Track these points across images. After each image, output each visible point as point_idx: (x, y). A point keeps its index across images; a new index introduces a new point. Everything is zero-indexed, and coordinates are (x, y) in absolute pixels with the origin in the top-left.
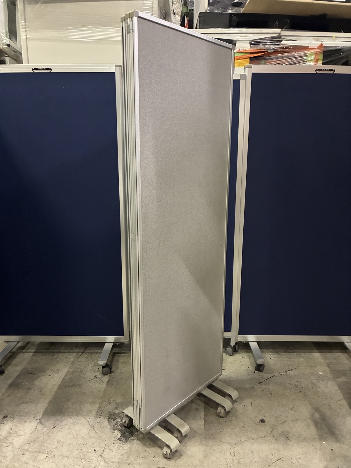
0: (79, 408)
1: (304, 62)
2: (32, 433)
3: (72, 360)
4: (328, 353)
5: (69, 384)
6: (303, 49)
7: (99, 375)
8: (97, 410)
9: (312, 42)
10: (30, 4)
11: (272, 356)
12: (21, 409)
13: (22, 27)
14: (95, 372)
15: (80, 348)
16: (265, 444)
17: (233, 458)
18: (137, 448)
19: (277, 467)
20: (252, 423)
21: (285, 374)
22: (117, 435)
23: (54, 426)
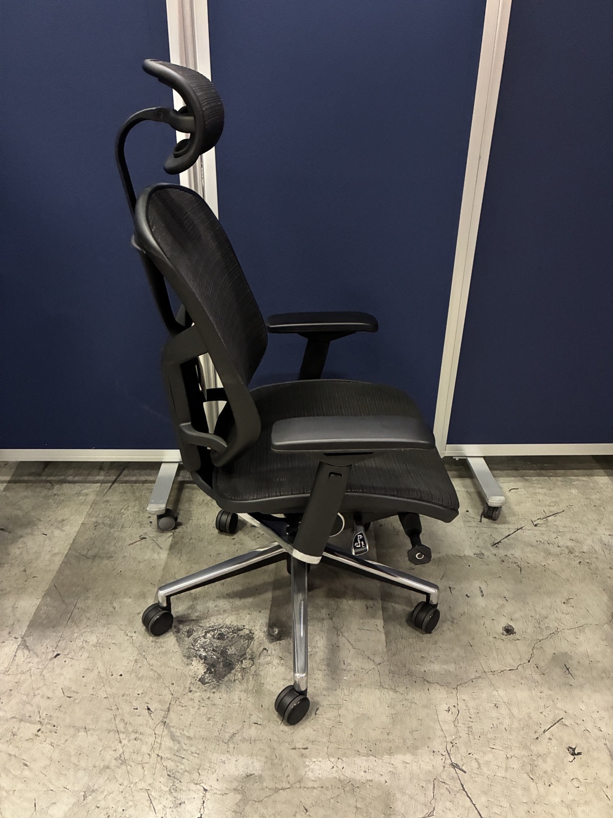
2: (6, 672)
5: (86, 553)
7: (150, 531)
11: (512, 485)
14: (141, 525)
15: (107, 473)
16: (521, 685)
17: (457, 721)
18: (242, 702)
19: (554, 741)
20: (487, 635)
21: (544, 523)
22: (197, 671)
23: (55, 654)
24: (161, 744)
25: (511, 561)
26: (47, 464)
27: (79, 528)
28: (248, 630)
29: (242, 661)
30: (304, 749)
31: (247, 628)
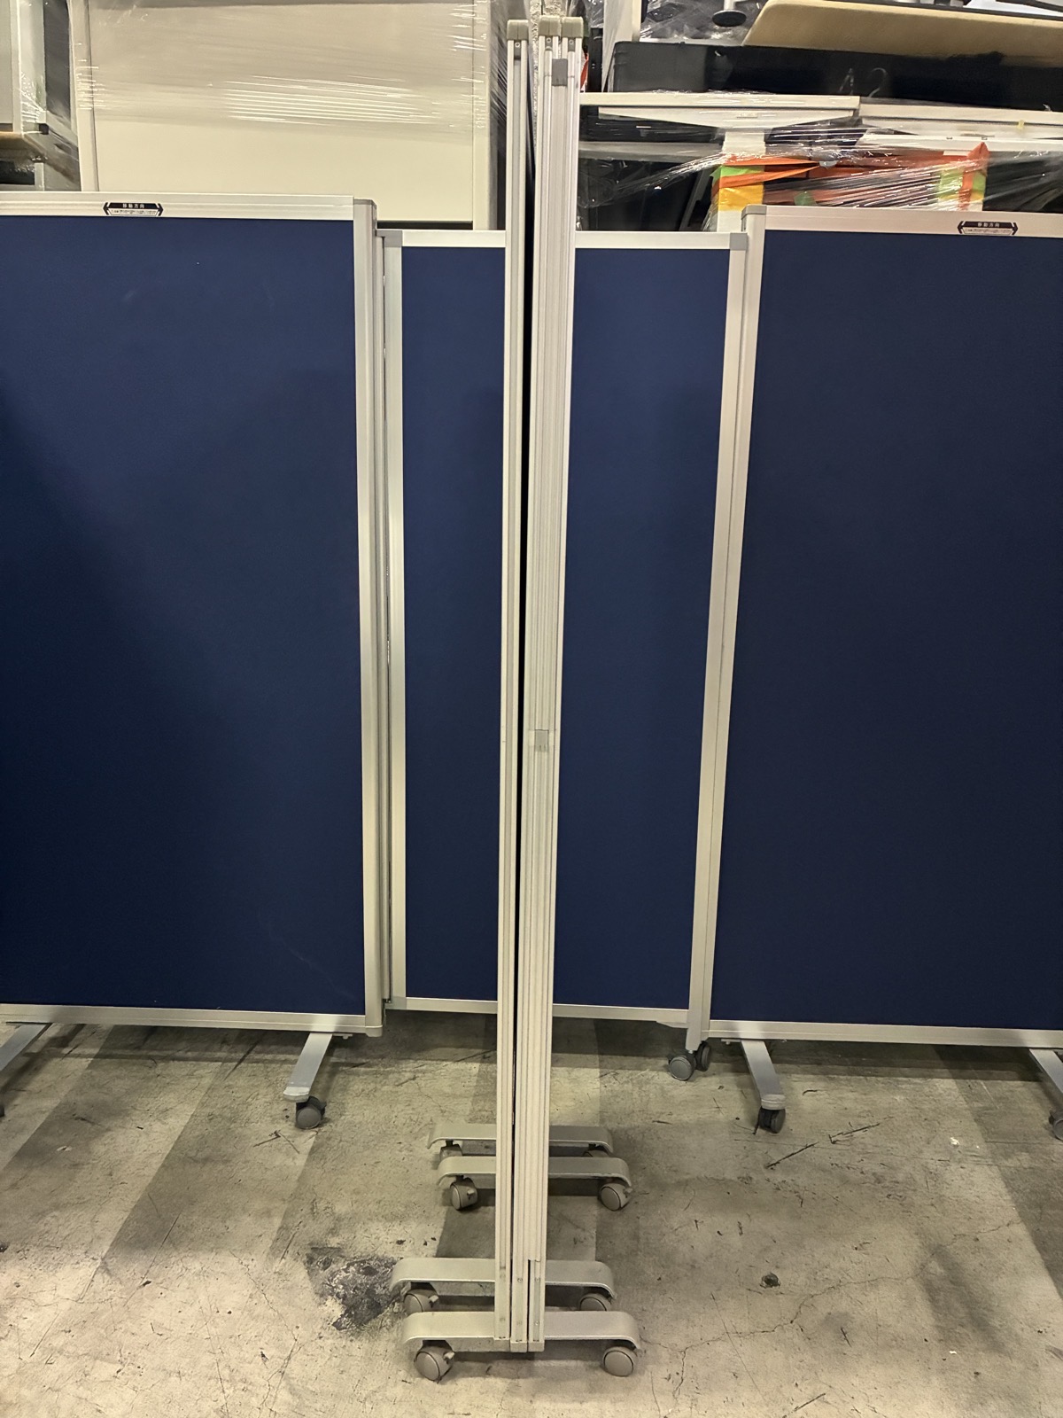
0: (223, 1230)
1: (929, 198)
2: (79, 1300)
3: (207, 1081)
4: (982, 1079)
5: (194, 1154)
6: (926, 159)
7: (287, 1129)
8: (275, 1234)
9: (954, 138)
10: (106, 7)
11: (808, 1086)
12: (47, 1228)
13: (80, 77)
14: (274, 1120)
15: (235, 1046)
17: (677, 1392)
18: (389, 1354)
20: (738, 1285)
21: (848, 1140)
22: (332, 1312)
23: (144, 1282)
24: (276, 1397)
25: (790, 1189)
26: (152, 1031)
27: (187, 1121)
29: (394, 1304)
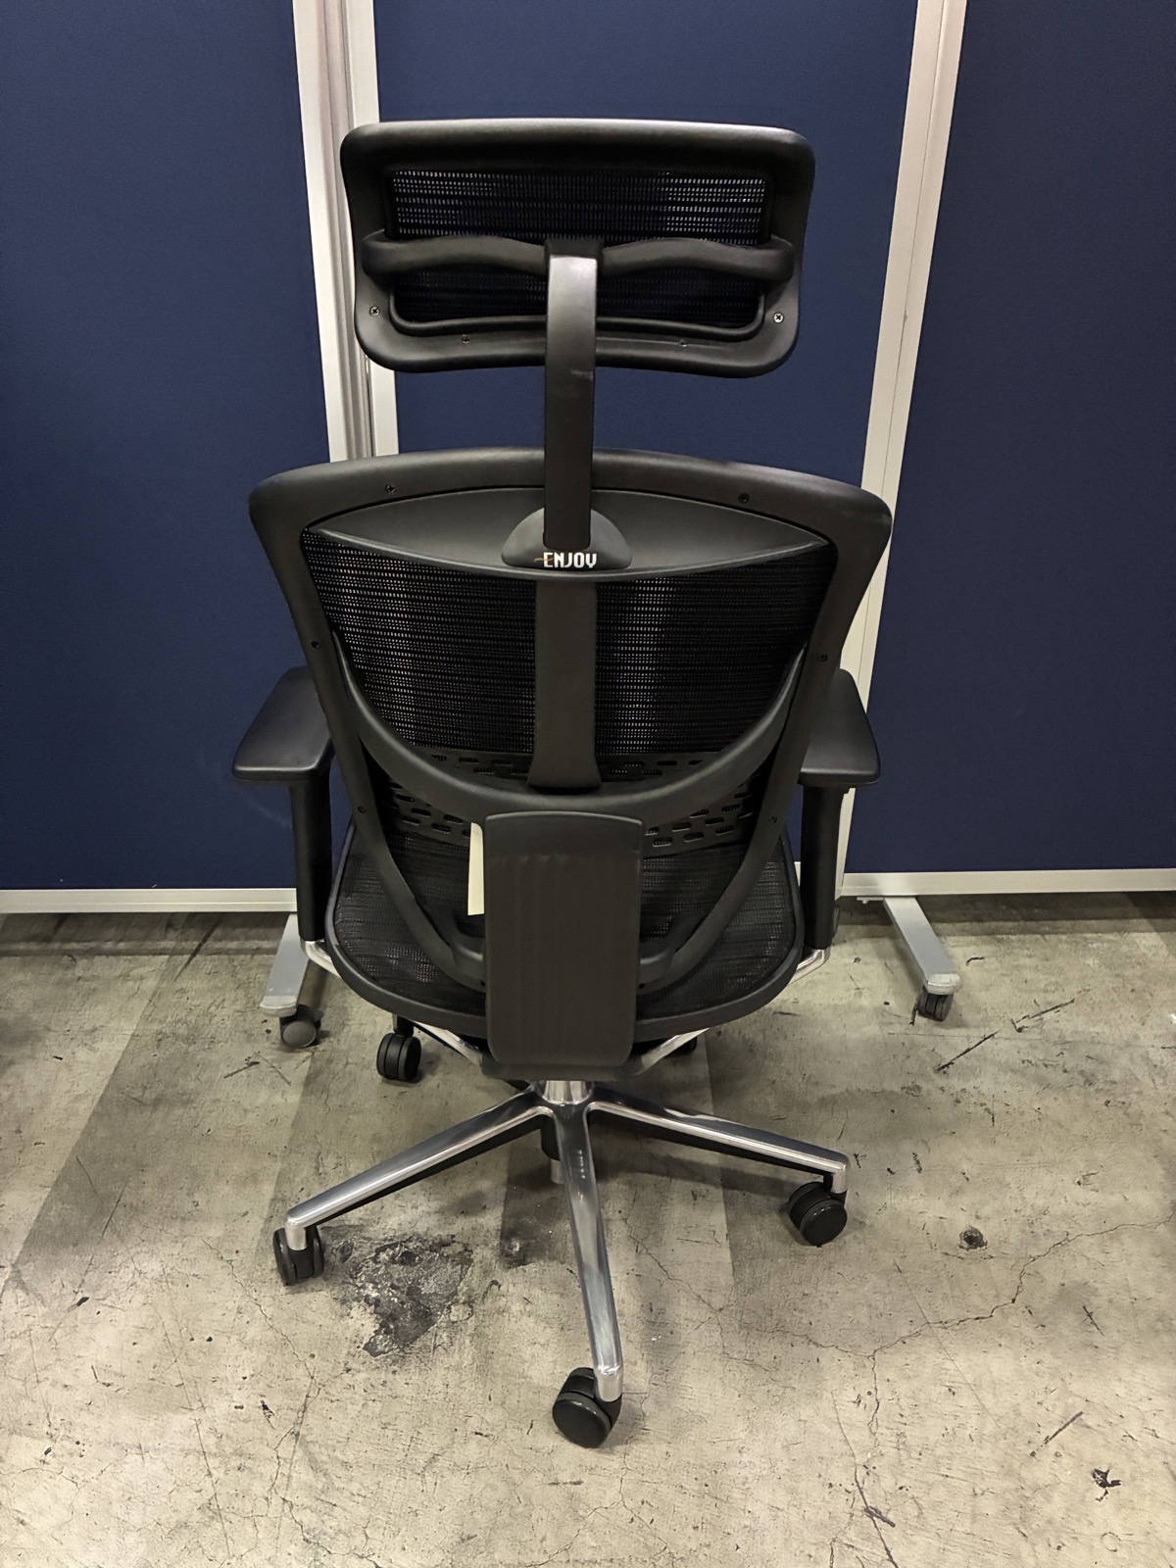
11: (972, 951)
14: (249, 1037)
15: (182, 933)
16: (999, 1349)
17: (875, 1424)
18: (450, 1391)
19: (1065, 1460)
20: (929, 1249)
21: (1036, 1026)
22: (361, 1328)
23: (78, 1298)
24: (289, 1477)
25: (973, 1100)
26: (62, 918)
27: (125, 1045)
28: (461, 1245)
29: (449, 1308)
30: (575, 1483)
31: (460, 1240)
